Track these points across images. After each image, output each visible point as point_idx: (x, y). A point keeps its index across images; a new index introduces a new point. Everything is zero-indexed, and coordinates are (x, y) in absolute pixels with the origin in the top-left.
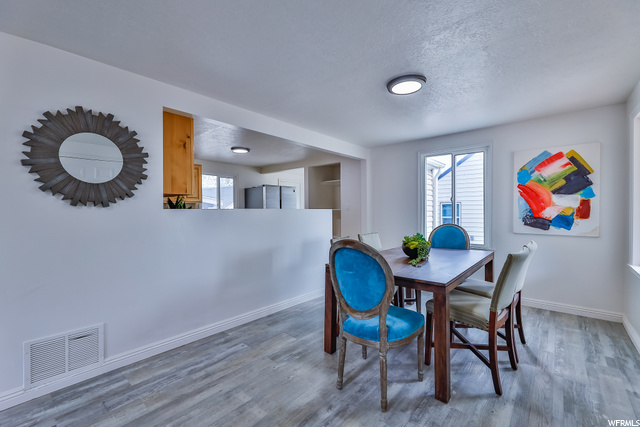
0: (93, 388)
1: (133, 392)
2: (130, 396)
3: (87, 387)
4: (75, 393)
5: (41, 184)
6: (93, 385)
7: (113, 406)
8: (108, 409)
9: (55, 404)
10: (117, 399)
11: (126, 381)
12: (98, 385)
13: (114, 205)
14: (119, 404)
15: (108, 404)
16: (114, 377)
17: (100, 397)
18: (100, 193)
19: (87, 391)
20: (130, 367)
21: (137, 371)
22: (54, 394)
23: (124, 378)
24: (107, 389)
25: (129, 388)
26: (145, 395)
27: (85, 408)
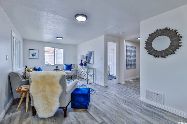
0: (156, 110)
1: (161, 119)
2: (159, 119)
3: (156, 108)
4: (152, 108)
5: (148, 52)
6: (157, 109)
7: (153, 116)
8: (152, 116)
9: (147, 106)
10: (156, 116)
11: (164, 115)
12: (158, 110)
13: (167, 57)
14: (155, 117)
15: (153, 115)
16: (164, 112)
17: (155, 112)
18: (162, 54)
19: (154, 109)
20: (171, 113)
21: (171, 116)
22: (150, 105)
23: (165, 114)
24: (158, 113)
25: (163, 117)
26: (163, 122)
27: (149, 111)
